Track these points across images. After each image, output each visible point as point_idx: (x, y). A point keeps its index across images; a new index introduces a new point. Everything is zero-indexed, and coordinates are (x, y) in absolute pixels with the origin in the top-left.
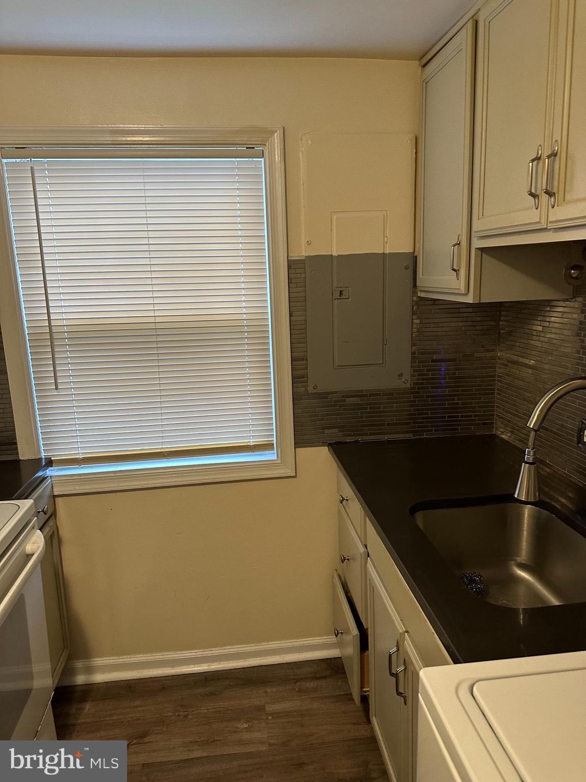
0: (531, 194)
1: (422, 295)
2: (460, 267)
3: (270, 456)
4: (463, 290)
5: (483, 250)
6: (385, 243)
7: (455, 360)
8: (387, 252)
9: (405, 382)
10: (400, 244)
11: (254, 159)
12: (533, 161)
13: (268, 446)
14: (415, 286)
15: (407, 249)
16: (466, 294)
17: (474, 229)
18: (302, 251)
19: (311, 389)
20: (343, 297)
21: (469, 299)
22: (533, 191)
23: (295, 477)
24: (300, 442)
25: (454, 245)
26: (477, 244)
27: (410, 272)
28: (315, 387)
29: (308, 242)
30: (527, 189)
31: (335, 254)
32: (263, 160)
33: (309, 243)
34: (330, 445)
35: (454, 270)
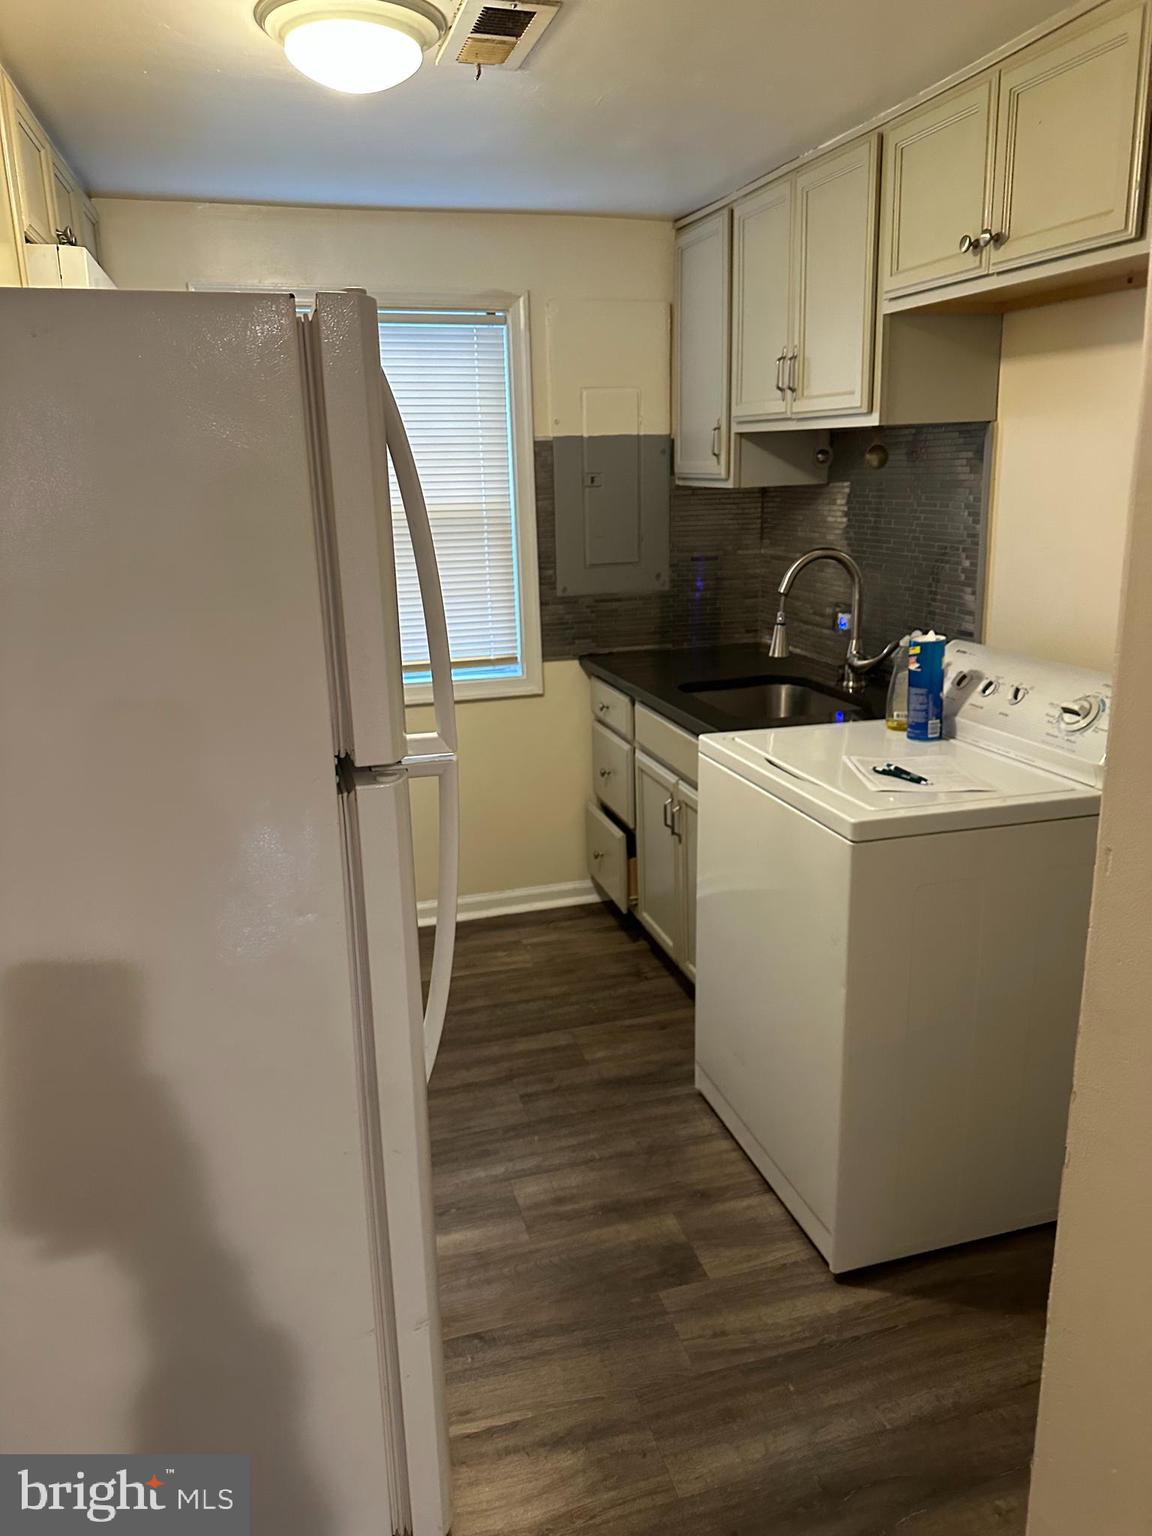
0: (779, 388)
1: (680, 483)
2: (720, 450)
3: (516, 671)
4: (723, 475)
5: (741, 435)
6: (639, 424)
7: (716, 558)
8: (642, 433)
9: (664, 585)
10: (654, 424)
11: (495, 326)
12: (779, 360)
13: (512, 660)
14: (672, 472)
15: (663, 430)
16: (727, 479)
17: (733, 414)
18: (549, 432)
19: (559, 593)
20: (595, 484)
21: (730, 485)
22: (780, 385)
23: (541, 696)
24: (547, 656)
25: (715, 429)
26: (736, 429)
27: (667, 457)
28: (565, 590)
29: (556, 420)
30: (775, 383)
31: (585, 435)
32: (504, 327)
33: (557, 422)
34: (581, 658)
35: (715, 454)
